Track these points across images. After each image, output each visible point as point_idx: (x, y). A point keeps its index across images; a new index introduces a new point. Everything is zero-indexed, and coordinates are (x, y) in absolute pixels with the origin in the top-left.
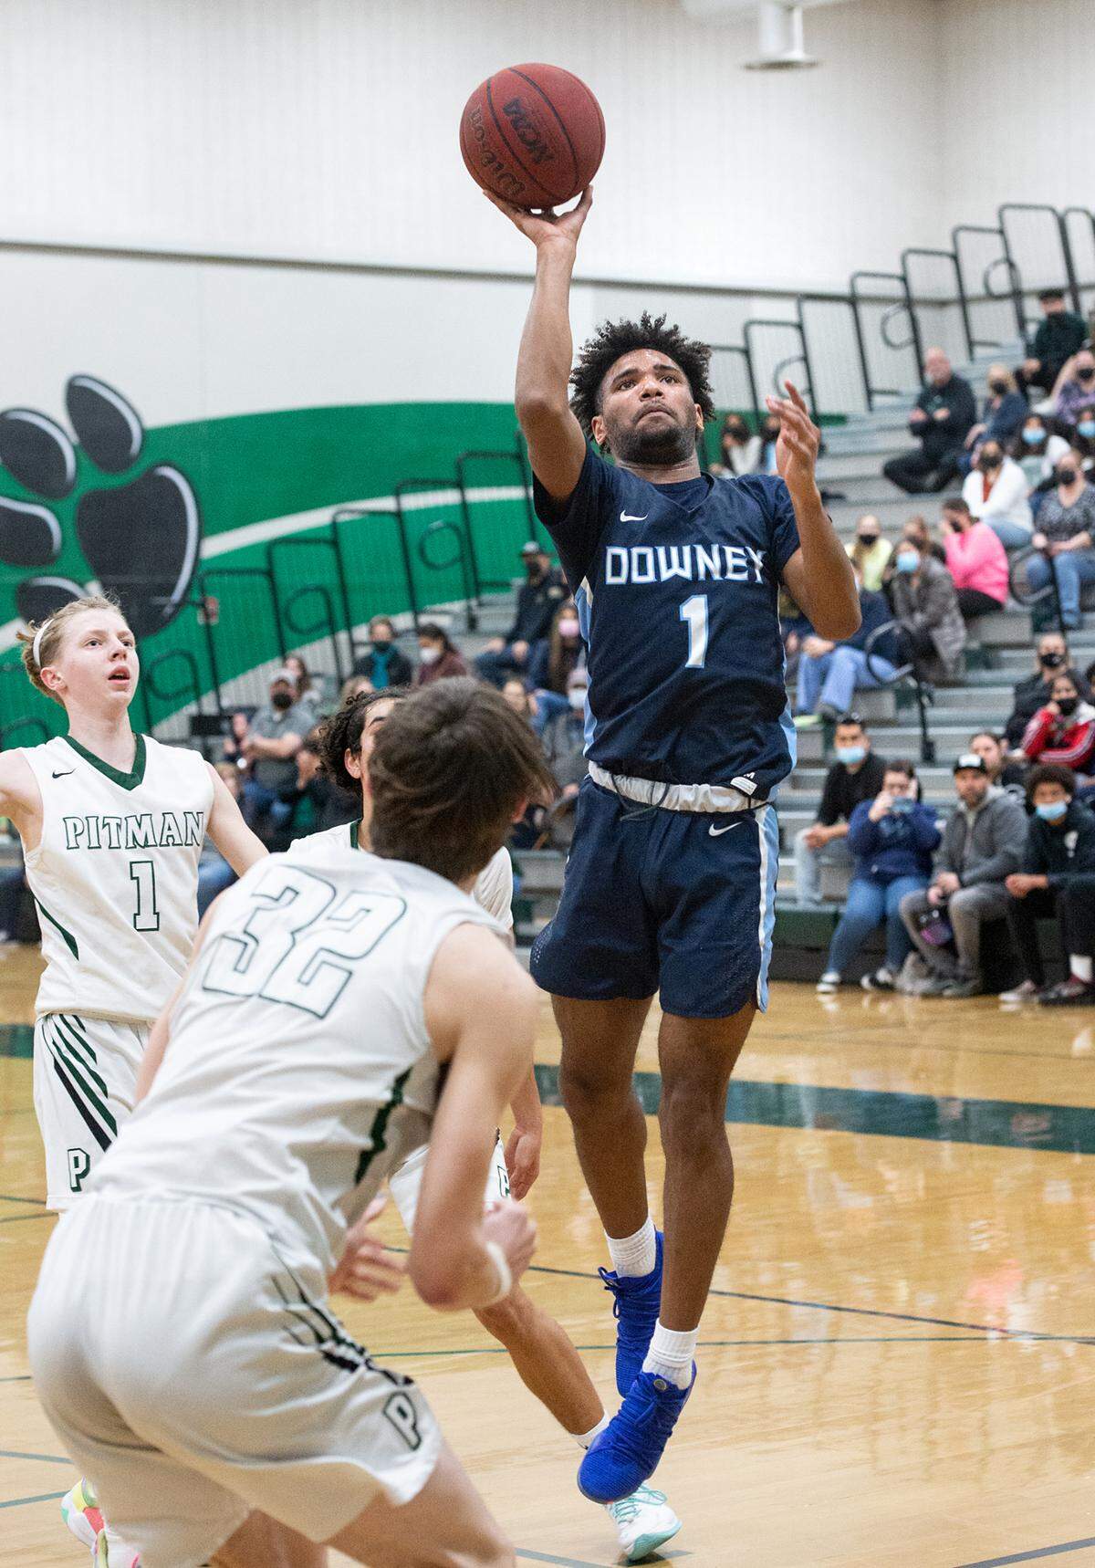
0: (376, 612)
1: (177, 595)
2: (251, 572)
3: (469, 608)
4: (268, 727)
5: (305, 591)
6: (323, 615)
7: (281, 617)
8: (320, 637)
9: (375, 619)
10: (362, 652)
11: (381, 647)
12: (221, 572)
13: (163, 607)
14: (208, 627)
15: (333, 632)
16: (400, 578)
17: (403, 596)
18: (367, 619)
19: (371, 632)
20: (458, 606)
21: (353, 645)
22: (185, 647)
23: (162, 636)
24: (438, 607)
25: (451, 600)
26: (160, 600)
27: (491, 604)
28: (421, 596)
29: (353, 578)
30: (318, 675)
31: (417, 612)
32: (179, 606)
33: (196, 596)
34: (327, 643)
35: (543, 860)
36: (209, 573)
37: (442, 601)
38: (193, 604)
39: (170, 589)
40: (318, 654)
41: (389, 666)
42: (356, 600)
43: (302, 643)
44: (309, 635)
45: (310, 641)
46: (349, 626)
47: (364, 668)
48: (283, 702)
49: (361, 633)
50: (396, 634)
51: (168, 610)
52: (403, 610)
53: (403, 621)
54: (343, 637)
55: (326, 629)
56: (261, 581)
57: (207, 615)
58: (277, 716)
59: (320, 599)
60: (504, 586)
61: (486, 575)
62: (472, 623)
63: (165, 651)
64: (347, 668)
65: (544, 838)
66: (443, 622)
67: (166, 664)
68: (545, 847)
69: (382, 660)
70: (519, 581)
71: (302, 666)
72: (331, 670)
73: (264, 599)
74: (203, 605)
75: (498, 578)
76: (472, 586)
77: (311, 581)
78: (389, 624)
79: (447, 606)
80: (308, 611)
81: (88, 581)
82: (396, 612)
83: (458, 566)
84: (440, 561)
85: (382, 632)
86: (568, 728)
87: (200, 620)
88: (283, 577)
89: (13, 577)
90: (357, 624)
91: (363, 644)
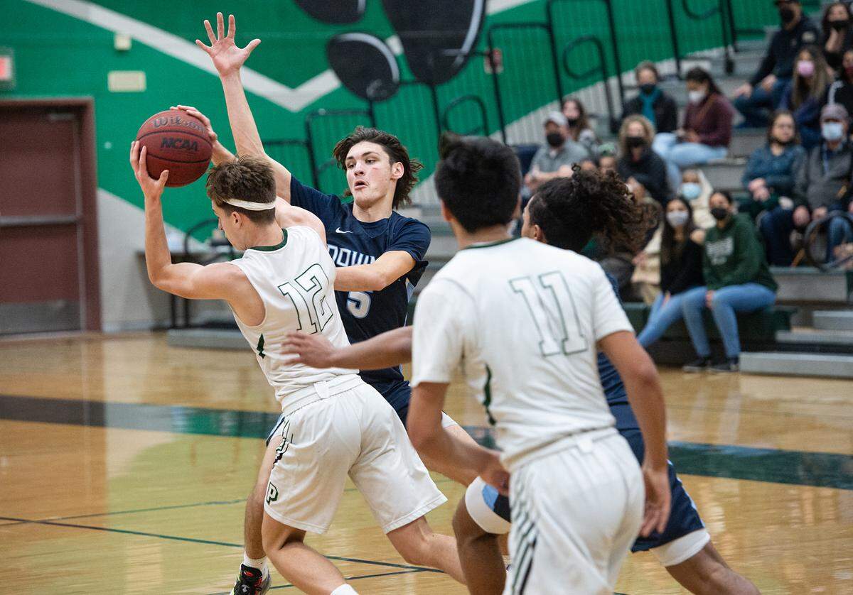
0: (642, 58)
1: (466, 47)
2: (533, 25)
3: (727, 55)
4: (546, 163)
5: (580, 41)
6: (596, 61)
7: (559, 65)
8: (594, 82)
9: (641, 64)
10: (630, 95)
11: (646, 89)
12: (507, 26)
13: (454, 57)
14: (495, 77)
15: (605, 78)
16: (664, 29)
17: (666, 45)
18: (634, 66)
19: (638, 77)
20: (716, 53)
21: (622, 89)
22: (475, 93)
23: (455, 83)
24: (698, 54)
25: (710, 47)
26: (451, 52)
27: (746, 50)
28: (684, 45)
29: (622, 29)
30: (592, 116)
31: (679, 58)
32: (467, 57)
33: (484, 48)
34: (600, 86)
35: (799, 275)
36: (496, 26)
37: (702, 49)
38: (482, 54)
39: (459, 42)
40: (593, 97)
41: (655, 106)
42: (625, 50)
43: (577, 89)
44: (584, 80)
45: (586, 86)
46: (619, 74)
47: (633, 108)
48: (555, 140)
49: (629, 78)
50: (659, 78)
51: (459, 60)
52: (668, 57)
53: (666, 67)
54: (613, 82)
55: (599, 75)
56: (541, 33)
57: (493, 65)
58: (553, 153)
59: (594, 48)
60: (759, 33)
61: (741, 24)
62: (729, 67)
63: (458, 96)
64: (618, 110)
65: (801, 255)
66: (705, 66)
67: (459, 109)
68: (801, 264)
69: (648, 101)
70: (773, 29)
71: (580, 108)
72: (603, 111)
73: (545, 49)
74: (490, 56)
75: (753, 26)
76: (729, 36)
77: (583, 32)
78: (654, 70)
79: (707, 53)
80: (583, 59)
81: (389, 36)
82: (661, 59)
83: (718, 17)
84: (700, 12)
85: (647, 75)
86: (820, 158)
87: (488, 70)
88: (560, 31)
89: (326, 33)
90: (627, 69)
91: (631, 88)
